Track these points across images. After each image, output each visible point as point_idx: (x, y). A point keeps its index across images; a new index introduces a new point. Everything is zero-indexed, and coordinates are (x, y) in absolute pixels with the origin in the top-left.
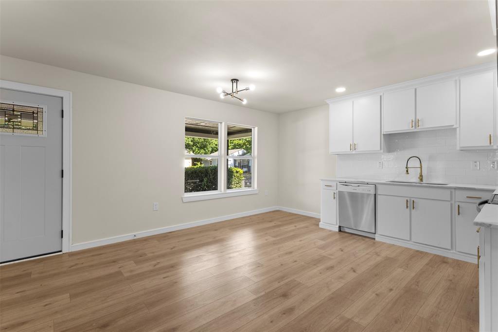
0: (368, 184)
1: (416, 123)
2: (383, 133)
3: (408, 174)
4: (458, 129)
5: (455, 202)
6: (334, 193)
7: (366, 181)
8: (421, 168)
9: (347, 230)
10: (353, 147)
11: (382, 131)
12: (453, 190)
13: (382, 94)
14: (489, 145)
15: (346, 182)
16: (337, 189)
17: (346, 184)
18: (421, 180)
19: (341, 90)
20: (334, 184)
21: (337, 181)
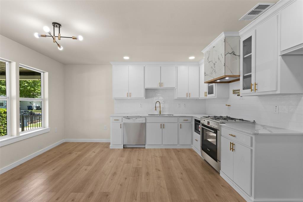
0: (141, 117)
1: (161, 84)
2: (145, 88)
3: (156, 110)
4: (177, 89)
5: (179, 123)
6: (121, 125)
7: (141, 115)
8: (160, 107)
9: (128, 146)
10: (129, 95)
11: (145, 87)
12: (178, 117)
13: (145, 66)
14: (186, 97)
15: (128, 117)
16: (122, 122)
17: (128, 118)
18: (160, 113)
19: (126, 58)
20: (120, 119)
21: (122, 116)
